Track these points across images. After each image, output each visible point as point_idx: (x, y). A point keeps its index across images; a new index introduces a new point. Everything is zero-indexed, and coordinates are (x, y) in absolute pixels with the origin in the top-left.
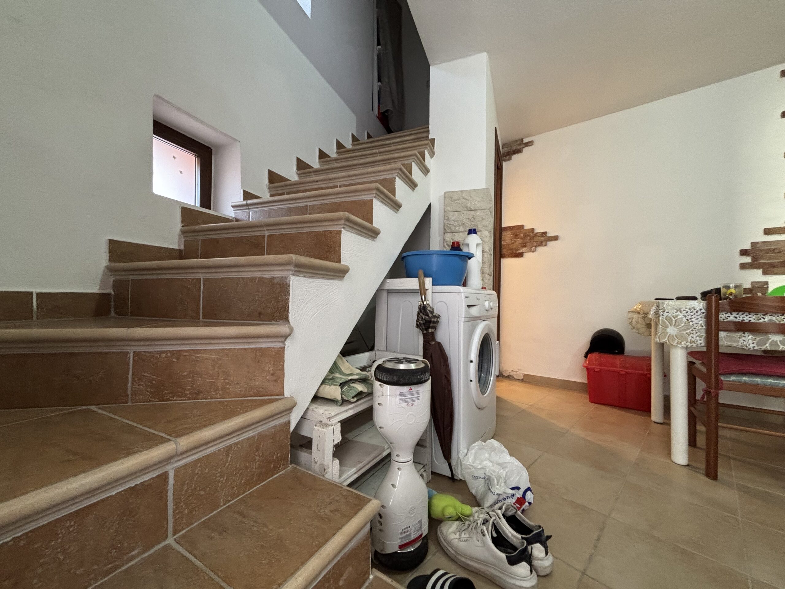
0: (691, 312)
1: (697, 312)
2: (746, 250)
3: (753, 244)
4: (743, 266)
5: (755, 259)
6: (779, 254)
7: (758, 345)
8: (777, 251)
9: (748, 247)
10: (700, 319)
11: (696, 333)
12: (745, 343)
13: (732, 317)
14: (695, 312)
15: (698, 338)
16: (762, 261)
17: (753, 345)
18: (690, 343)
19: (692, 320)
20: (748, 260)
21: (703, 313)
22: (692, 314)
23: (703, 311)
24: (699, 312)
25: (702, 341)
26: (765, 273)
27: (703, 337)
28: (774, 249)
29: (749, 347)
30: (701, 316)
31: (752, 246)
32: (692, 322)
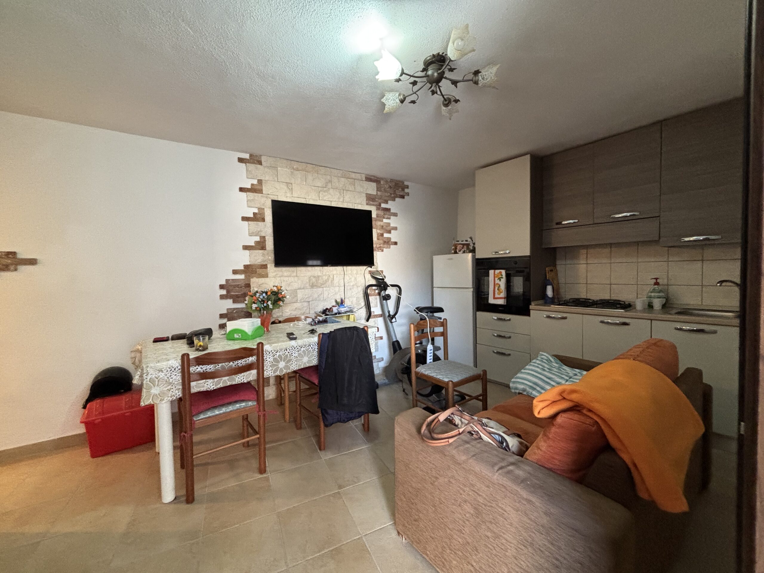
0: (171, 371)
1: (175, 370)
2: (223, 285)
3: (227, 281)
4: (222, 297)
5: (228, 292)
6: (241, 289)
7: (216, 386)
8: (240, 286)
9: (224, 283)
10: (178, 374)
11: (175, 387)
12: (208, 386)
13: (199, 369)
14: (173, 370)
15: (177, 391)
16: (232, 293)
17: (213, 386)
18: (171, 397)
19: (172, 377)
20: (224, 292)
21: (179, 369)
22: (171, 372)
23: (179, 367)
24: (177, 369)
25: (180, 393)
26: (234, 302)
27: (180, 389)
28: (238, 285)
29: (210, 388)
30: (178, 372)
31: (226, 282)
32: (172, 378)
